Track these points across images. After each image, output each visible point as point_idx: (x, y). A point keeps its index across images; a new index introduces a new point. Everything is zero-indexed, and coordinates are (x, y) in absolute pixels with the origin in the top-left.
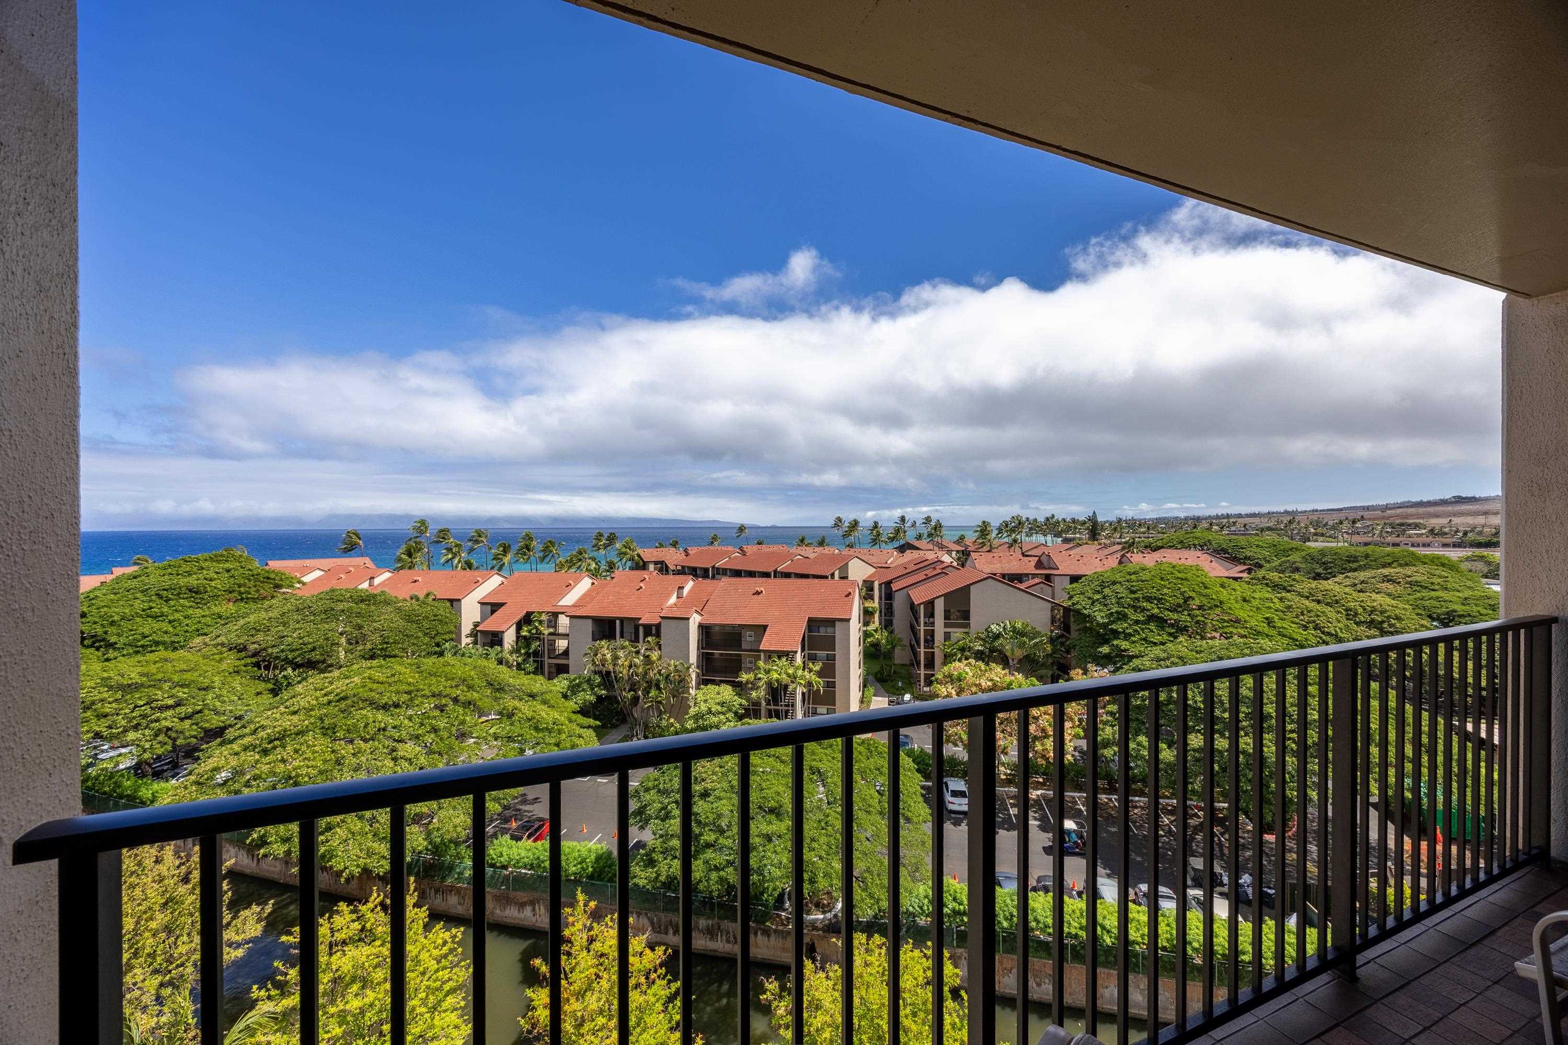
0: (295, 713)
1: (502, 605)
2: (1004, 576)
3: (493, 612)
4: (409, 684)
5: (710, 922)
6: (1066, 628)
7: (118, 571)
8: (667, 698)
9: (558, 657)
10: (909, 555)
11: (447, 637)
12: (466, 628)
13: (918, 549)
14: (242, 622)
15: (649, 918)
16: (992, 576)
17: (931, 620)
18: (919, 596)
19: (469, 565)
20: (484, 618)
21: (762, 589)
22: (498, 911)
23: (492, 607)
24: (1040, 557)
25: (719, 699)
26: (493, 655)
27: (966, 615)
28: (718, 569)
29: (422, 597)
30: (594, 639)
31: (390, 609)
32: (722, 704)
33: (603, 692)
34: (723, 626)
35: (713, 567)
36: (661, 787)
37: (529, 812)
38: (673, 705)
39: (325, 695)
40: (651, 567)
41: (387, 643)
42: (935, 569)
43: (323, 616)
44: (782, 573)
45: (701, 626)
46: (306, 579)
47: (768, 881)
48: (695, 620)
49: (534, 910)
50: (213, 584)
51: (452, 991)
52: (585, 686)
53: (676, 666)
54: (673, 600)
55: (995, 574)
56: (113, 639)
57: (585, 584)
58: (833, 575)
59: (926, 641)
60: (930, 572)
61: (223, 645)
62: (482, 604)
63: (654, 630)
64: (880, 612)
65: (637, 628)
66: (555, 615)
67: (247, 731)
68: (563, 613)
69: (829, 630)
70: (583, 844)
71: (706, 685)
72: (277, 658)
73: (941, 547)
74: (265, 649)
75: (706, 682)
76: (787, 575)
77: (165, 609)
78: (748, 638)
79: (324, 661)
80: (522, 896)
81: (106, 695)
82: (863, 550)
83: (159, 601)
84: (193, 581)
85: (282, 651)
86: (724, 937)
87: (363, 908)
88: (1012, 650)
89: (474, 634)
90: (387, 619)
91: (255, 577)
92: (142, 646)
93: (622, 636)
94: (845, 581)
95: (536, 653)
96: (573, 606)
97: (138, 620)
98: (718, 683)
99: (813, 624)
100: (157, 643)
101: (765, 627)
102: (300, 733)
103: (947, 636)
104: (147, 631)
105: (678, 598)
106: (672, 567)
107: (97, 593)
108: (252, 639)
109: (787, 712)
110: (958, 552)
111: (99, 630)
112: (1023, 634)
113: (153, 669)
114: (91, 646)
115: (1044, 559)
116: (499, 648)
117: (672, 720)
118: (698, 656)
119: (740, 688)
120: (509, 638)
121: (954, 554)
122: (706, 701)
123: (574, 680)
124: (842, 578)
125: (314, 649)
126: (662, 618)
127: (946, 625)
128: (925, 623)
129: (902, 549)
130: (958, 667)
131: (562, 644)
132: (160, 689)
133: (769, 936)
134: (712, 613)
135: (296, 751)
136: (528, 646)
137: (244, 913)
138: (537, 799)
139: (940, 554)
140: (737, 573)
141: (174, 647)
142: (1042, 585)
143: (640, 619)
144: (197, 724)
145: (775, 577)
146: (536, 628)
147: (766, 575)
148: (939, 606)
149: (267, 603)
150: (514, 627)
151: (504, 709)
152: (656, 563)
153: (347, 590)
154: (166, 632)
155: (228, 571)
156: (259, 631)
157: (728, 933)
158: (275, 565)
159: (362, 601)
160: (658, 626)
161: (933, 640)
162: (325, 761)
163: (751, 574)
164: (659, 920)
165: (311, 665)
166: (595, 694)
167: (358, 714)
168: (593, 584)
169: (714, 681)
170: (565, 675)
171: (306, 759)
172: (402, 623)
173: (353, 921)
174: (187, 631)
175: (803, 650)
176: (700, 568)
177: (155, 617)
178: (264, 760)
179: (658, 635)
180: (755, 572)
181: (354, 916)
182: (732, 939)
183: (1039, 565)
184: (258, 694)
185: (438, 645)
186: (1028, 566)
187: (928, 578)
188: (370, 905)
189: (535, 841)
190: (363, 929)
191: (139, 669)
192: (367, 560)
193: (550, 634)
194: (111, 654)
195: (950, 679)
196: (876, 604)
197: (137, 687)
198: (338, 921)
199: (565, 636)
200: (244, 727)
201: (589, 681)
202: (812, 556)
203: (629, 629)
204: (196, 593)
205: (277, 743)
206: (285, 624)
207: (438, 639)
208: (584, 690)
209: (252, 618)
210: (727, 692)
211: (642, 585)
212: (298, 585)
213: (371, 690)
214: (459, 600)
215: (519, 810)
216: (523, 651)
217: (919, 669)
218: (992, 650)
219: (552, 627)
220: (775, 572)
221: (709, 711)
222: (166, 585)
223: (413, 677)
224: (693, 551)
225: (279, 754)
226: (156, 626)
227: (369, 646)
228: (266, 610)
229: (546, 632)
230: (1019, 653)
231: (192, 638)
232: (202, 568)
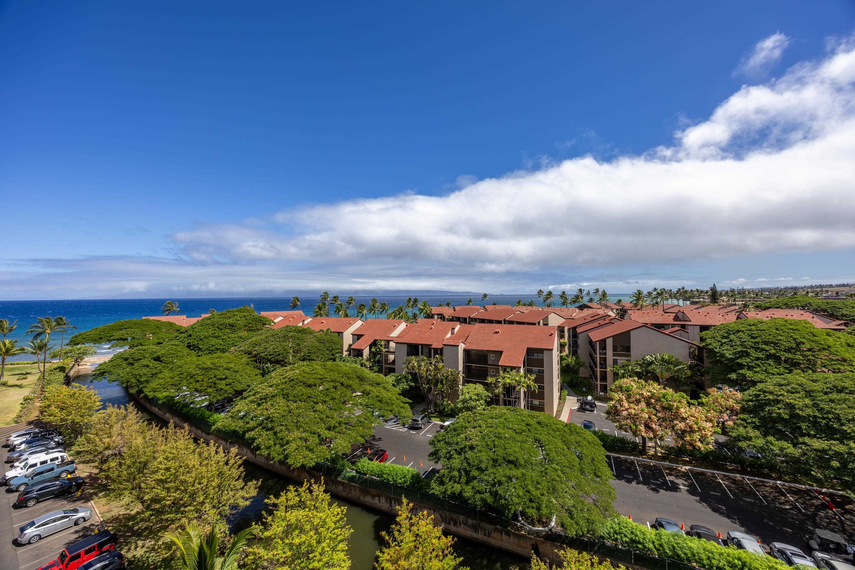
0: (271, 386)
1: (362, 336)
2: (652, 324)
3: (358, 339)
4: (321, 375)
5: (474, 522)
6: (700, 359)
7: (204, 316)
8: (447, 390)
9: (389, 364)
10: (586, 312)
11: (337, 351)
12: (346, 347)
13: (591, 308)
14: (250, 340)
15: (440, 514)
16: (645, 325)
17: (604, 351)
18: (596, 336)
19: (347, 316)
20: (354, 342)
21: (499, 330)
22: (362, 497)
23: (358, 336)
24: (676, 313)
25: (476, 392)
26: (358, 361)
27: (628, 349)
28: (472, 318)
29: (325, 331)
30: (408, 355)
31: (311, 336)
32: (478, 395)
33: (413, 384)
34: (478, 351)
35: (469, 317)
36: (447, 440)
37: (377, 445)
38: (450, 394)
39: (284, 378)
40: (436, 317)
41: (310, 353)
42: (605, 320)
43: (283, 339)
44: (508, 321)
45: (465, 350)
46: (276, 321)
47: (511, 505)
48: (462, 347)
49: (379, 500)
50: (239, 322)
51: (341, 541)
52: (404, 380)
53: (452, 372)
54: (449, 335)
55: (647, 324)
56: (201, 347)
57: (403, 326)
58: (539, 323)
59: (601, 364)
60: (602, 322)
61: (242, 351)
62: (353, 335)
63: (439, 351)
64: (569, 345)
65: (430, 350)
66: (388, 342)
67: (251, 393)
68: (392, 341)
69: (540, 355)
70: (404, 467)
71: (468, 383)
72: (264, 358)
73: (607, 307)
74: (259, 354)
75: (468, 382)
76: (511, 322)
77: (220, 334)
78: (491, 358)
79: (283, 361)
80: (374, 492)
81: (198, 372)
82: (557, 309)
83: (218, 330)
84: (231, 321)
85: (266, 355)
86: (483, 532)
87: (300, 490)
88: (662, 373)
89: (349, 350)
90: (309, 341)
91: (255, 319)
92: (212, 350)
93: (422, 354)
94: (546, 327)
95: (379, 361)
96: (397, 337)
97: (210, 338)
98: (475, 383)
99: (530, 351)
100: (217, 349)
101: (501, 352)
102: (273, 396)
103: (615, 362)
104: (213, 343)
105: (452, 334)
106: (447, 317)
107: (196, 326)
108: (255, 349)
109: (515, 402)
110: (617, 310)
111: (196, 343)
112: (669, 362)
113: (216, 361)
114: (193, 349)
115: (680, 315)
116: (361, 358)
117: (449, 402)
118: (463, 367)
119: (487, 386)
120: (366, 353)
121: (614, 311)
122: (468, 393)
123: (398, 377)
124: (544, 325)
125: (279, 355)
126: (444, 345)
127: (614, 355)
128: (600, 353)
129: (582, 308)
130: (627, 382)
131: (391, 357)
132: (219, 370)
133: (509, 536)
134: (471, 343)
135: (272, 405)
136: (375, 357)
137: (250, 484)
138: (380, 438)
139: (606, 311)
140: (483, 321)
141: (223, 351)
142: (681, 331)
143: (432, 345)
144: (232, 388)
145: (504, 323)
146: (379, 348)
147: (499, 322)
148: (610, 343)
149: (260, 332)
150: (368, 347)
151: (365, 390)
152: (438, 315)
153: (293, 327)
154: (221, 344)
155: (245, 316)
156: (256, 345)
157: (485, 530)
158: (263, 314)
159: (300, 332)
160: (442, 349)
161: (606, 364)
162: (284, 411)
163: (491, 322)
164: (446, 515)
165: (278, 362)
166: (409, 385)
167: (299, 389)
168: (407, 325)
169: (472, 381)
170: (393, 374)
171: (276, 409)
172: (317, 343)
173: (296, 496)
174: (228, 344)
175: (524, 366)
176: (462, 318)
177: (216, 337)
178: (259, 409)
179: (441, 354)
180: (493, 320)
181: (296, 493)
182: (487, 533)
183: (676, 318)
184: (256, 375)
185: (333, 355)
186: (669, 319)
187: (600, 326)
188: (303, 489)
189: (380, 462)
190: (300, 501)
191: (211, 361)
192: (301, 312)
193: (386, 352)
194: (200, 353)
195: (620, 389)
196: (566, 340)
197: (211, 369)
198: (290, 495)
199: (393, 353)
200: (250, 391)
201: (405, 377)
202: (526, 312)
203: (426, 350)
204: (232, 326)
205: (264, 400)
206: (267, 342)
207: (333, 352)
208: (403, 382)
209: (254, 339)
210: (480, 388)
211: (432, 326)
212: (272, 324)
213: (304, 377)
214: (342, 333)
215: (372, 444)
216: (372, 360)
217: (596, 380)
218: (648, 372)
219: (387, 348)
220: (505, 320)
221: (471, 399)
222: (221, 323)
223: (322, 372)
224: (458, 308)
225: (265, 406)
226: (217, 341)
227: (302, 354)
228: (260, 335)
229: (384, 351)
230: (667, 375)
231: (230, 347)
232: (235, 315)
